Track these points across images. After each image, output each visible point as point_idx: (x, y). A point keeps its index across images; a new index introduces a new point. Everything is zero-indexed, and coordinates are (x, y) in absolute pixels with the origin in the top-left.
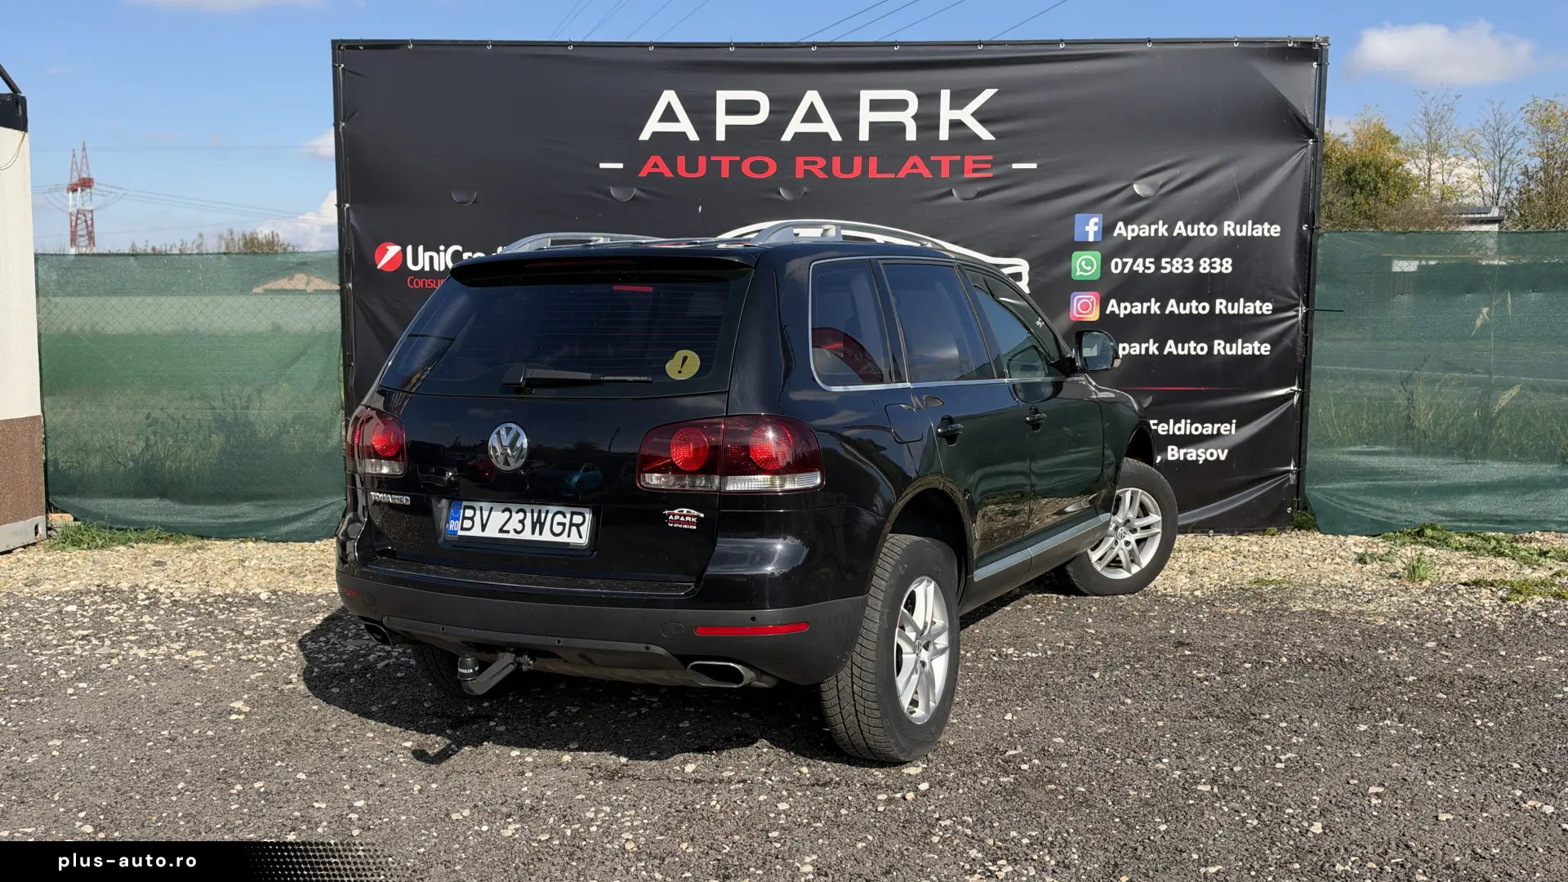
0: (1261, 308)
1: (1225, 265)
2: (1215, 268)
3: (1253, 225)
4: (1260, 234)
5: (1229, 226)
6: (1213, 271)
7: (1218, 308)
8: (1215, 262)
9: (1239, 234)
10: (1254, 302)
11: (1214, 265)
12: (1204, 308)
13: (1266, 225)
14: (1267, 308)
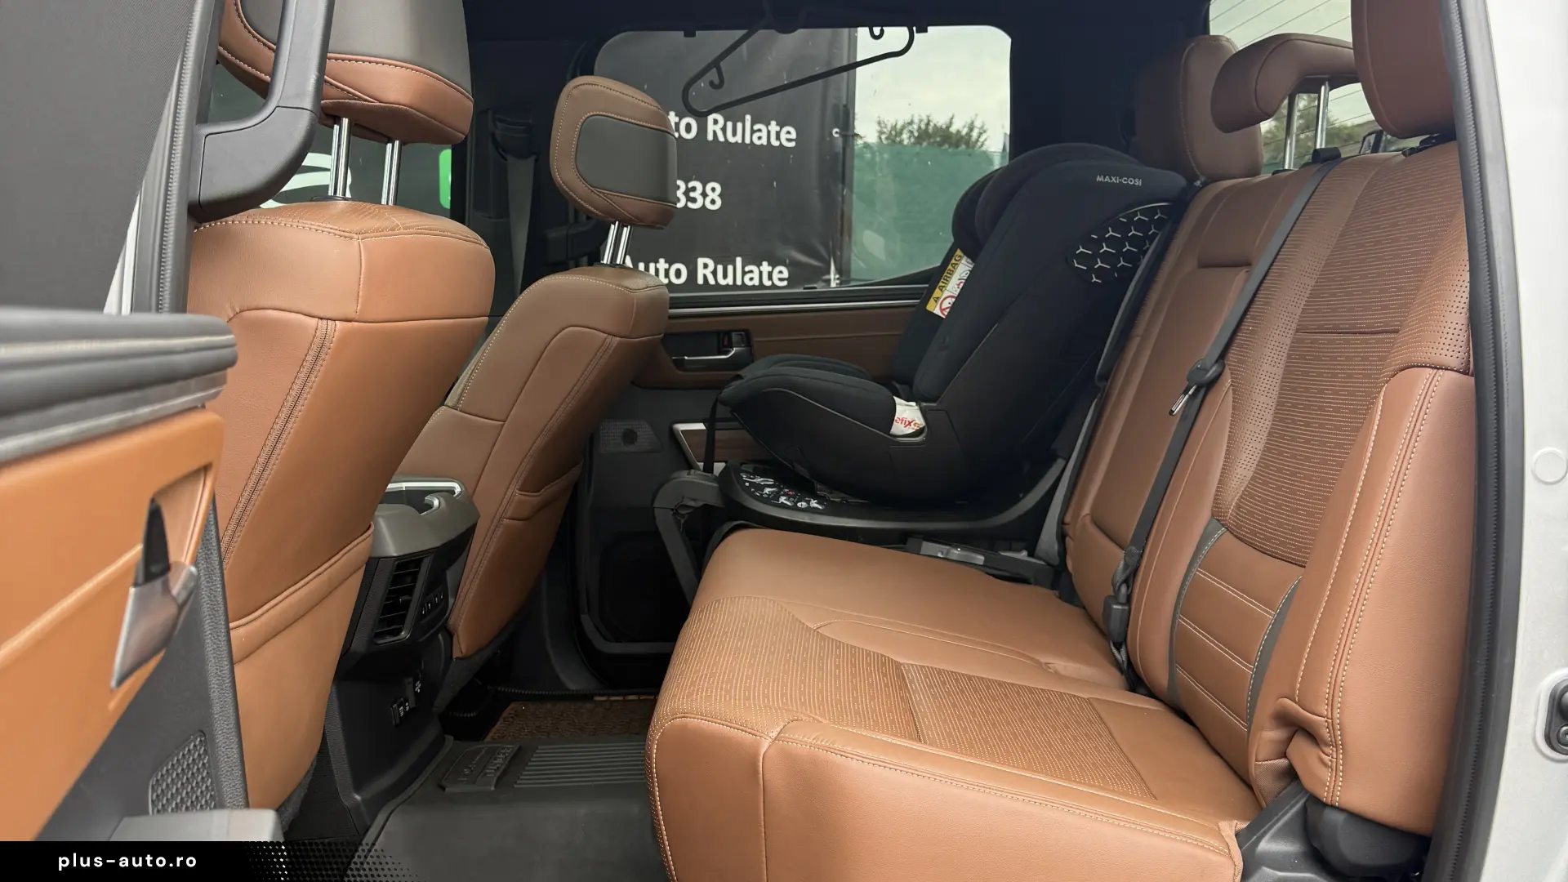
0: (770, 277)
1: (711, 195)
2: (694, 200)
3: (753, 124)
4: (764, 141)
5: (716, 122)
6: (691, 205)
7: (701, 272)
8: (694, 189)
9: (732, 139)
10: (759, 265)
11: (692, 194)
12: (678, 273)
13: (774, 127)
14: (781, 274)
